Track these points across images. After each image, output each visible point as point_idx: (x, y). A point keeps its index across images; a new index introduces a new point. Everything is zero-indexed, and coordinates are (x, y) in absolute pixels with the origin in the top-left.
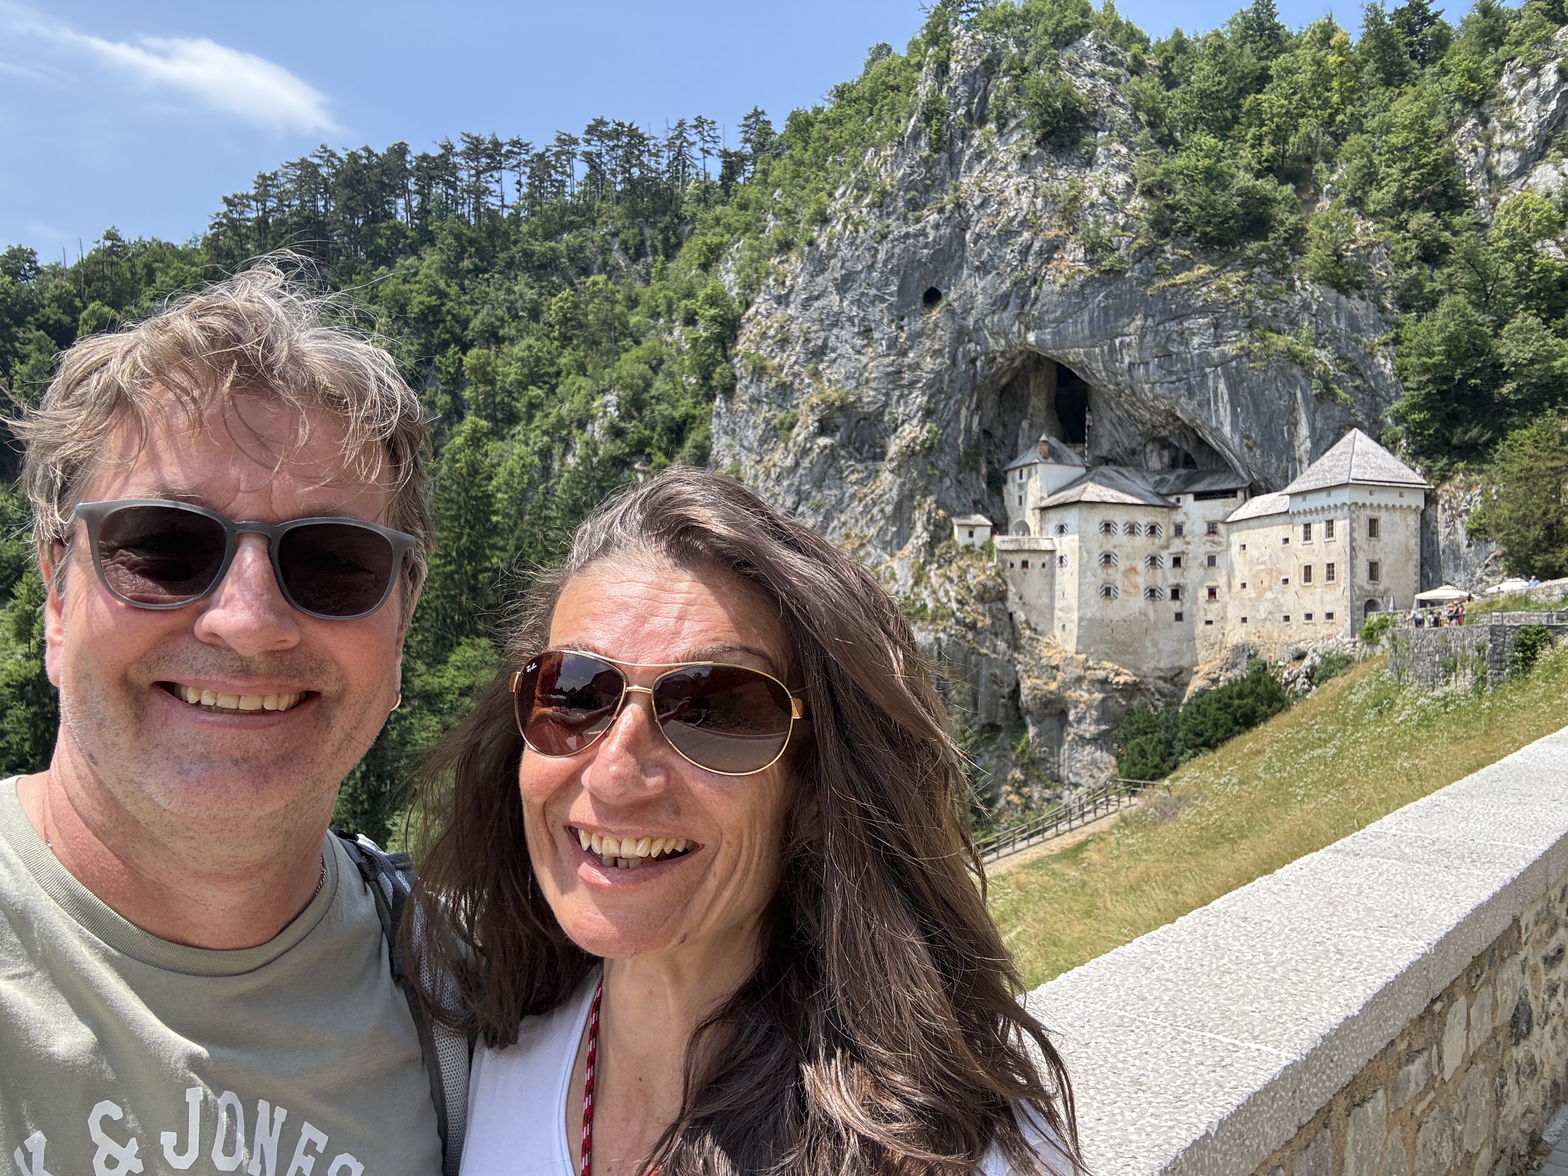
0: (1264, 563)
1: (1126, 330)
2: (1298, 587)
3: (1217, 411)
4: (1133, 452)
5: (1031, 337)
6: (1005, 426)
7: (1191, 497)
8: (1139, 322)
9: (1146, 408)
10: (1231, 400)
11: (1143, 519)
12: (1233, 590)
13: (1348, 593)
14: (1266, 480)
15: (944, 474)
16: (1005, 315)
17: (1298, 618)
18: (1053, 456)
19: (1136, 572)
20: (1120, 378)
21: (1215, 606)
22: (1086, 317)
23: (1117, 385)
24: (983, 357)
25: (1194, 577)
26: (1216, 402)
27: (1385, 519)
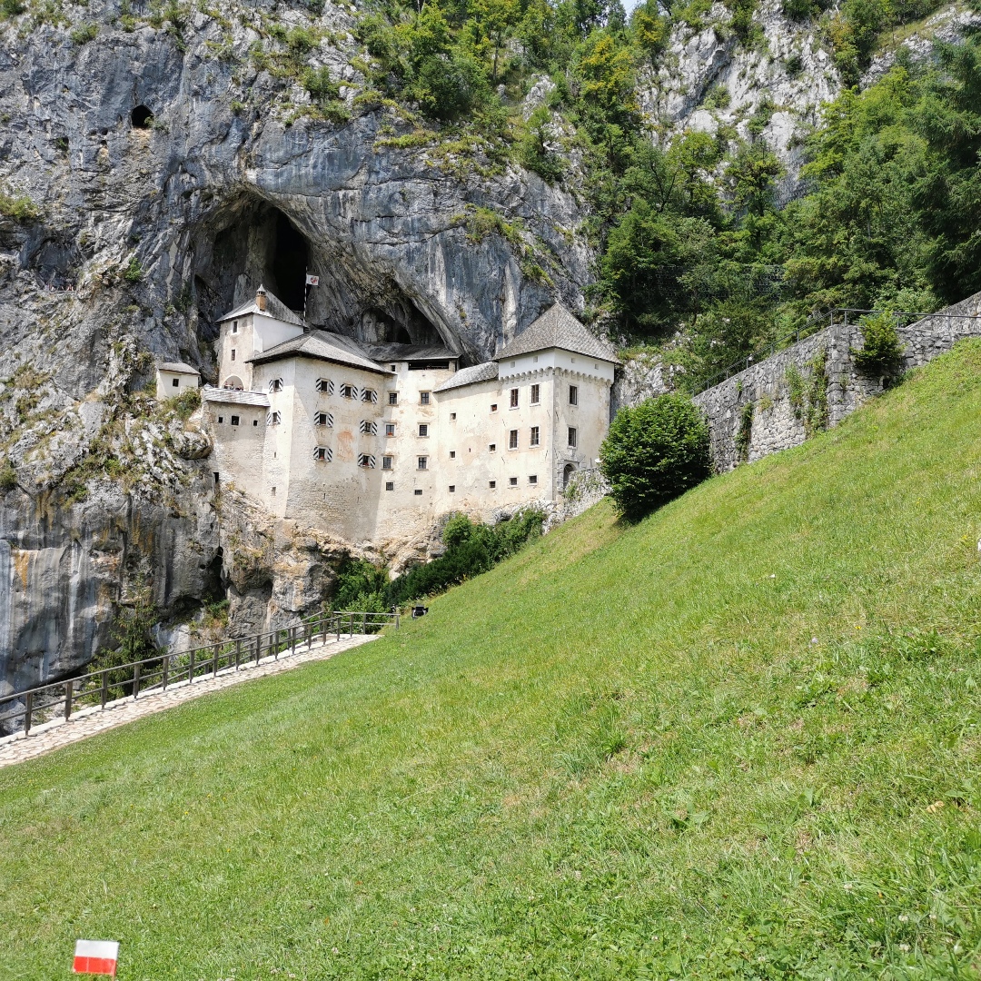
0: (472, 431)
1: (350, 184)
2: (504, 453)
3: (433, 279)
4: (351, 322)
5: (252, 175)
6: (220, 277)
7: (406, 366)
8: (363, 177)
9: (366, 271)
10: (447, 270)
11: (360, 382)
12: (443, 460)
13: (550, 456)
14: (475, 353)
16: (225, 146)
17: (503, 483)
18: (270, 311)
19: (351, 437)
20: (342, 234)
21: (423, 475)
23: (339, 241)
24: (198, 192)
25: (406, 447)
26: (433, 270)
27: (582, 388)
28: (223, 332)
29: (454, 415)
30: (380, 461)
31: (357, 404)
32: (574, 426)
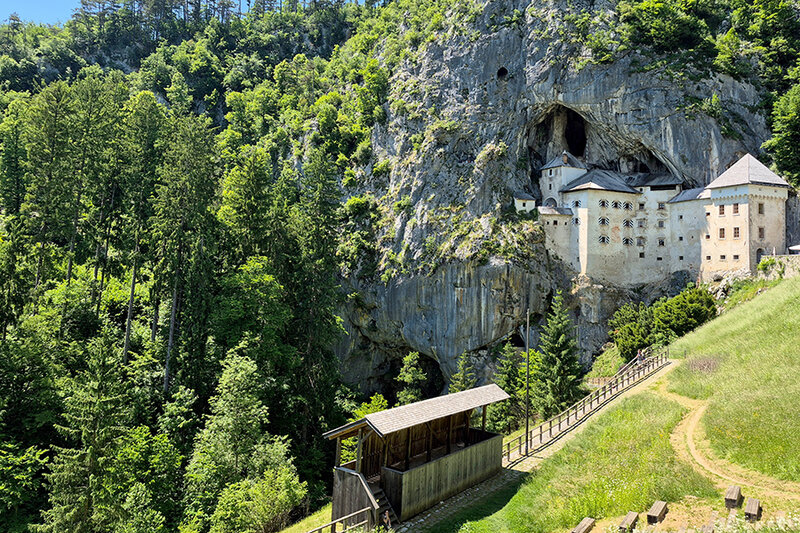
0: (693, 226)
1: (615, 95)
2: (716, 240)
3: (665, 141)
4: (612, 162)
5: (560, 97)
6: (540, 145)
7: (649, 188)
8: (622, 90)
9: (623, 138)
10: (674, 136)
11: (622, 198)
12: (675, 241)
13: (747, 244)
14: (693, 181)
15: (509, 170)
16: (546, 83)
17: (716, 258)
18: (570, 163)
19: (619, 229)
20: (610, 121)
21: (663, 249)
22: (593, 87)
23: (608, 125)
25: (651, 233)
26: (665, 136)
27: (767, 204)
28: (543, 175)
29: (681, 217)
30: (636, 241)
31: (621, 211)
32: (762, 226)
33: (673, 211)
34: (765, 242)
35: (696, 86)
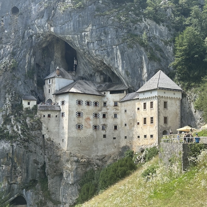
0: (132, 117)
2: (142, 126)
3: (117, 62)
4: (91, 75)
5: (52, 29)
6: (45, 63)
7: (109, 93)
8: (90, 27)
9: (94, 59)
10: (122, 58)
11: (92, 100)
12: (123, 127)
13: (157, 128)
14: (133, 87)
15: (19, 80)
16: (43, 20)
17: (142, 137)
18: (61, 75)
19: (90, 120)
20: (84, 47)
21: (117, 132)
22: (72, 24)
23: (84, 50)
24: (35, 35)
25: (110, 122)
26: (117, 59)
27: (169, 102)
28: (46, 83)
29: (126, 110)
30: (101, 127)
31: (92, 108)
32: (166, 116)
33: (122, 107)
34: (168, 126)
35: (134, 27)
